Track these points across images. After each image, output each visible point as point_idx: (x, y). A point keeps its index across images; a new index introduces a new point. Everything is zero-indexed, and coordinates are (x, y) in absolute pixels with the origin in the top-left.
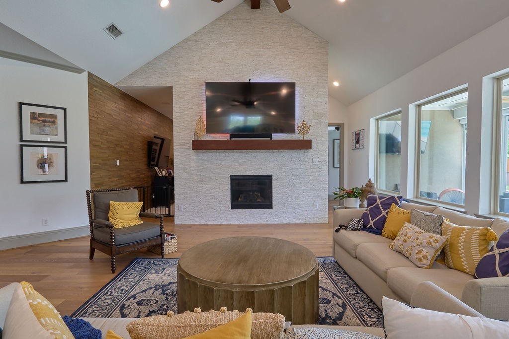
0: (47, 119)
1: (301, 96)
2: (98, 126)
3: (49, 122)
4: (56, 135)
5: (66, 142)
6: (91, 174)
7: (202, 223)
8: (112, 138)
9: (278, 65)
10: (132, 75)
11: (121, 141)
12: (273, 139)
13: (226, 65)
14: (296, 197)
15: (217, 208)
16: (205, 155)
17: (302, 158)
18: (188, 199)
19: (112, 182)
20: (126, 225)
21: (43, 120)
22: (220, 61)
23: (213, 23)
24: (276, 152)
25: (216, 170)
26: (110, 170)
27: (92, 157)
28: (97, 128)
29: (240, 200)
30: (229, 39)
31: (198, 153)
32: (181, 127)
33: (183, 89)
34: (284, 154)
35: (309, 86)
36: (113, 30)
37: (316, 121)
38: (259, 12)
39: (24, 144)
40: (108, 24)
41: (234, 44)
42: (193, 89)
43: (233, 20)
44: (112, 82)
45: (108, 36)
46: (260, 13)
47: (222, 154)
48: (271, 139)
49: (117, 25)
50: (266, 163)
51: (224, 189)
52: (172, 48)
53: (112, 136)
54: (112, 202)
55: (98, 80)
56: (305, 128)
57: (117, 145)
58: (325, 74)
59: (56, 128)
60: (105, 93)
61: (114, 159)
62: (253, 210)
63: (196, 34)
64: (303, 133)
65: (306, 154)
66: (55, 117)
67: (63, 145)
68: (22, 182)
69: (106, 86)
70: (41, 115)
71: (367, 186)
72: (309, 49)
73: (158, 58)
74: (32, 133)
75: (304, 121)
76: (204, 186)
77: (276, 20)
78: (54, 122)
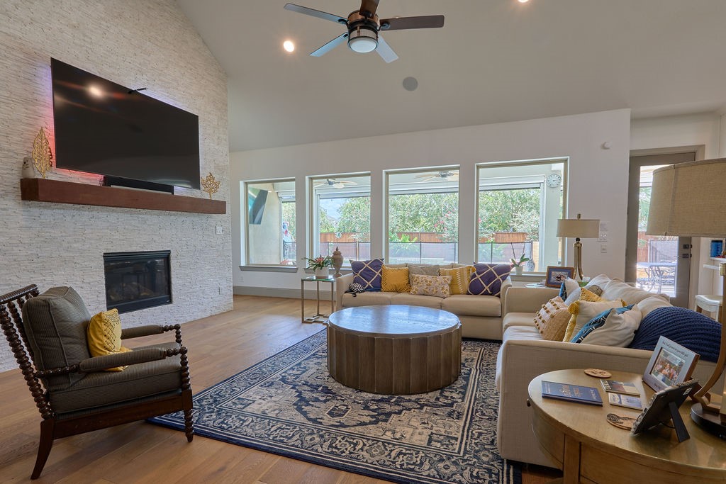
12: (175, 194)
14: (200, 281)
24: (174, 215)
25: (75, 245)
31: (29, 206)
34: (184, 218)
35: (209, 125)
37: (218, 176)
47: (86, 213)
48: (173, 194)
50: (161, 231)
51: (92, 280)
56: (213, 184)
62: (144, 310)
64: (210, 191)
65: (209, 219)
71: (335, 254)
75: (211, 175)
76: (48, 278)
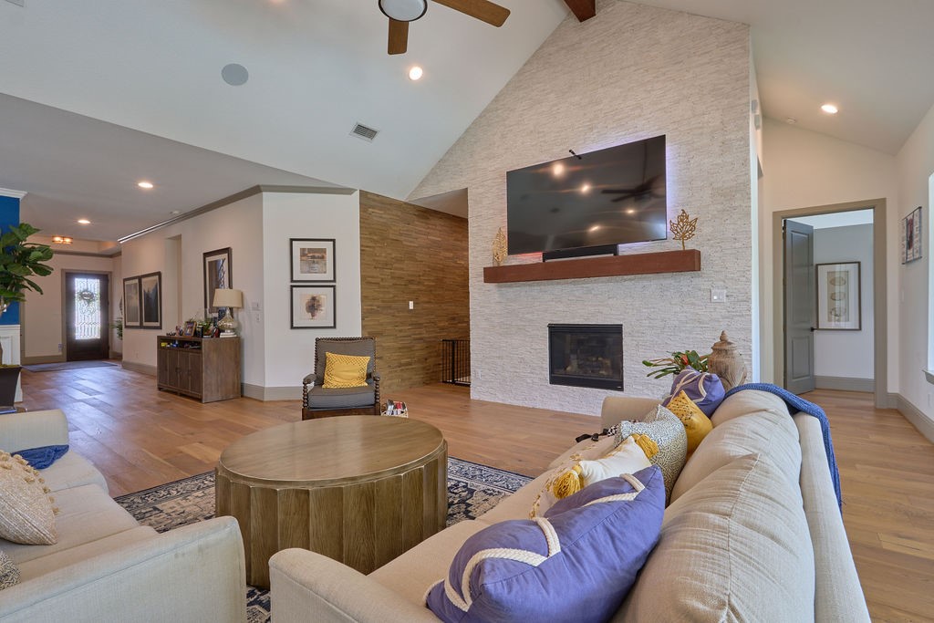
0: (317, 255)
1: (682, 159)
2: (377, 258)
3: (318, 257)
4: (325, 272)
5: (334, 281)
6: (363, 319)
7: (507, 403)
8: (401, 272)
9: (632, 110)
10: (423, 183)
11: (419, 276)
12: (620, 254)
13: (541, 135)
15: (529, 381)
16: (511, 290)
17: (685, 289)
18: (487, 360)
19: (401, 331)
20: (340, 385)
21: (313, 257)
22: (532, 132)
23: (520, 73)
24: (630, 279)
25: (527, 316)
26: (397, 314)
27: (364, 298)
28: (374, 260)
29: (569, 369)
30: (544, 90)
31: (501, 287)
32: (479, 248)
33: (481, 190)
34: (645, 283)
35: (702, 134)
36: (364, 131)
37: (719, 207)
38: (596, 21)
39: (295, 284)
40: (352, 126)
41: (552, 95)
42: (493, 186)
43: (550, 55)
44: (403, 198)
45: (362, 141)
46: (596, 24)
47: (536, 288)
48: (616, 254)
49: (363, 124)
50: (610, 302)
51: (538, 347)
52: (467, 131)
53: (402, 269)
54: (328, 354)
55: (377, 198)
56: (686, 226)
57: (411, 282)
58: (740, 99)
59: (325, 264)
60: (389, 214)
61: (404, 301)
63: (497, 99)
64: (683, 237)
65: (695, 281)
66: (324, 251)
67: (331, 284)
68: (292, 327)
69: (390, 204)
70: (311, 250)
72: (699, 56)
73: (450, 152)
74: (302, 272)
75: (684, 212)
76: (509, 341)
77: (626, 24)
78: (323, 258)
